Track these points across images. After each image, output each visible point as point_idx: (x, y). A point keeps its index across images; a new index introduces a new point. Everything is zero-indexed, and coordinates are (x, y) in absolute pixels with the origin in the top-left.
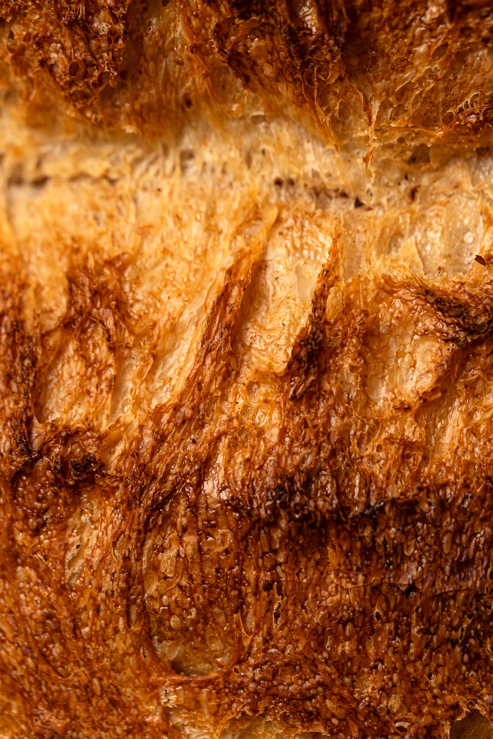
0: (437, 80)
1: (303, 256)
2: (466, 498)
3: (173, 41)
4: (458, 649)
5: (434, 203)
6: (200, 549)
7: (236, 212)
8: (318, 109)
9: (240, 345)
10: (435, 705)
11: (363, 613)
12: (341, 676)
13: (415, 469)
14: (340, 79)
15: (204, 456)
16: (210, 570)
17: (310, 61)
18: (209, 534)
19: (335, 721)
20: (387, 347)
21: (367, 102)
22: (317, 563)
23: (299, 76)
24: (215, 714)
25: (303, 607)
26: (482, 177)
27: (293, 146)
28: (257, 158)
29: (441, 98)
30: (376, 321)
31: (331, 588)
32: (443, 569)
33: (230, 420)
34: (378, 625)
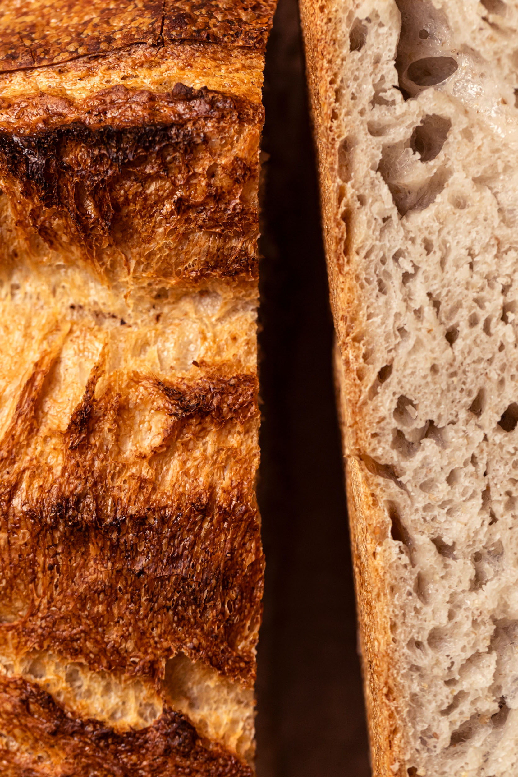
0: (170, 249)
1: (84, 356)
2: (178, 516)
3: (6, 217)
4: (171, 613)
5: (171, 324)
6: (9, 542)
7: (44, 326)
8: (97, 264)
9: (40, 412)
10: (156, 648)
11: (111, 587)
12: (96, 627)
13: (147, 496)
14: (110, 246)
15: (13, 483)
16: (15, 556)
17: (90, 234)
18: (14, 533)
19: (92, 656)
20: (134, 417)
21: (127, 261)
22: (83, 554)
23: (83, 243)
24: (17, 648)
25: (73, 582)
26: (202, 309)
27: (82, 284)
28: (59, 290)
29: (173, 260)
30: (127, 400)
31: (92, 570)
32: (162, 561)
33: (31, 460)
34: (120, 595)
